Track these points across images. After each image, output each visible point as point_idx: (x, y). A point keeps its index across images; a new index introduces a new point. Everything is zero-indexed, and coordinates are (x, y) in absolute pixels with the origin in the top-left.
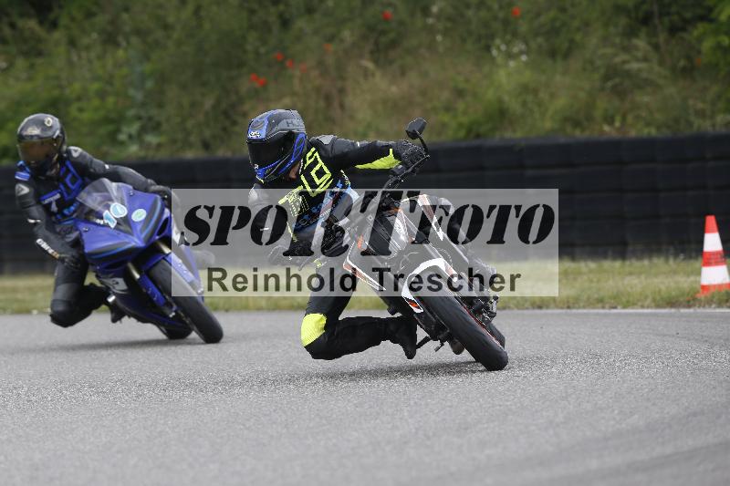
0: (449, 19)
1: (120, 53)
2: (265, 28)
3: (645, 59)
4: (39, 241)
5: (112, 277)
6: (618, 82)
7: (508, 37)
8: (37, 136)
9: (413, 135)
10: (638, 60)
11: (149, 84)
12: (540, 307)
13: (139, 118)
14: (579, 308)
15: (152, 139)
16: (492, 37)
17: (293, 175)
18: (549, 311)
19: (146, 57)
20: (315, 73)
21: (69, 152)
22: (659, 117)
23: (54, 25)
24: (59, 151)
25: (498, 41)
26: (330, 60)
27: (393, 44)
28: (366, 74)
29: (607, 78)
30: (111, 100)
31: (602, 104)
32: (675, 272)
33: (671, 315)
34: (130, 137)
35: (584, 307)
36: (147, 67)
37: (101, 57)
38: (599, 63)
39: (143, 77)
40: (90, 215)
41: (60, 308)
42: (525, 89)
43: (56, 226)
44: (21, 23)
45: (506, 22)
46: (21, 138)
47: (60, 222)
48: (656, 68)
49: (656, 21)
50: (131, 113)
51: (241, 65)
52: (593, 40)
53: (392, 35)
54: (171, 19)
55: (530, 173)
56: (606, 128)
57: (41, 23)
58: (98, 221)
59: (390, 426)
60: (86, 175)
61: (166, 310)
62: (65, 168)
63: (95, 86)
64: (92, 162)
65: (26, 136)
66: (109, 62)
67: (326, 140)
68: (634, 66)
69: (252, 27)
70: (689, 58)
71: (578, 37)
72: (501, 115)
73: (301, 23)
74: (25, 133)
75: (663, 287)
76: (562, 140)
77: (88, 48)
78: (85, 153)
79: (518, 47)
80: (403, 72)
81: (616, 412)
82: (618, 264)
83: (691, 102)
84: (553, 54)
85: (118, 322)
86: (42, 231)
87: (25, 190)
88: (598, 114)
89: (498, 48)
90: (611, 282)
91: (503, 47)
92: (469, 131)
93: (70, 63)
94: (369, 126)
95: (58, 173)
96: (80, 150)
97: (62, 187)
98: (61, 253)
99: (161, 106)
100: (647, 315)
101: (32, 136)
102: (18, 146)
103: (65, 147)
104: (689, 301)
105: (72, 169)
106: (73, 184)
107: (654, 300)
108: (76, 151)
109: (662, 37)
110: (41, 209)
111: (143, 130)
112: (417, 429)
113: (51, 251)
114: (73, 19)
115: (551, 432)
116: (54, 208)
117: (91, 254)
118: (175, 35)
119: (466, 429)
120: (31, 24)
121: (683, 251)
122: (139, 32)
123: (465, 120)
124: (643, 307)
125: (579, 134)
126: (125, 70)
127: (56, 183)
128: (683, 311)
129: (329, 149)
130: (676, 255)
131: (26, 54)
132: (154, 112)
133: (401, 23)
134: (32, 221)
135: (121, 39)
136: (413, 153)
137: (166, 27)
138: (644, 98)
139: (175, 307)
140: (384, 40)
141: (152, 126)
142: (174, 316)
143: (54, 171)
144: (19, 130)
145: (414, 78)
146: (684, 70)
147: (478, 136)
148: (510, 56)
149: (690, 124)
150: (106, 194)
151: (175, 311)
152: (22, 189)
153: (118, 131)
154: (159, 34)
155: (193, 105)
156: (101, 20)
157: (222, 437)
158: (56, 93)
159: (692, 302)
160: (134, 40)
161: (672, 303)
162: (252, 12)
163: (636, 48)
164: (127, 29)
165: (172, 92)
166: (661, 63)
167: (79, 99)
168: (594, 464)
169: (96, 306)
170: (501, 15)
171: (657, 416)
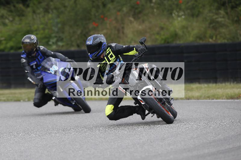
0: (159, 4)
1: (50, 16)
2: (98, 7)
3: (223, 17)
4: (29, 78)
5: (53, 91)
6: (214, 25)
7: (178, 10)
8: (28, 42)
9: (142, 43)
10: (221, 17)
11: (60, 26)
12: (188, 99)
13: (56, 37)
14: (201, 99)
15: (60, 44)
16: (172, 10)
17: (102, 57)
18: (192, 101)
19: (58, 17)
20: (114, 22)
21: (39, 48)
22: (228, 36)
23: (28, 6)
24: (36, 47)
25: (175, 11)
26: (119, 18)
27: (140, 12)
28: (131, 22)
29: (210, 23)
30: (47, 31)
31: (209, 32)
32: (233, 88)
33: (232, 102)
34: (53, 43)
35: (203, 99)
36: (59, 20)
37: (43, 17)
38: (208, 18)
39: (57, 23)
40: (45, 70)
41: (37, 101)
42: (184, 27)
43: (35, 73)
44: (17, 5)
45: (177, 5)
46: (23, 43)
47: (36, 72)
48: (227, 20)
49: (227, 5)
50: (53, 35)
51: (90, 19)
52: (206, 11)
53: (139, 9)
54: (66, 4)
55: (185, 55)
56: (210, 40)
57: (24, 5)
58: (48, 72)
59: (139, 139)
60: (45, 56)
61: (72, 102)
62: (38, 53)
63: (41, 26)
64: (47, 51)
65: (25, 42)
66: (46, 18)
67: (113, 45)
68: (220, 19)
69: (93, 7)
70: (238, 17)
71: (201, 10)
72: (176, 36)
73: (109, 6)
74: (24, 41)
75: (229, 93)
76: (196, 44)
77: (39, 14)
78: (45, 48)
79: (181, 13)
80: (143, 21)
81: (214, 134)
82: (214, 85)
83: (238, 31)
84: (193, 15)
85: (57, 106)
86: (30, 75)
87: (24, 61)
88: (208, 35)
89: (175, 14)
90: (212, 91)
91: (176, 13)
92: (165, 41)
93: (34, 19)
94: (132, 39)
95: (36, 55)
96: (43, 47)
97: (37, 60)
98: (35, 82)
99: (63, 33)
100: (224, 102)
101: (27, 42)
102: (22, 45)
103: (38, 46)
104: (238, 97)
105: (40, 53)
106: (41, 59)
107: (226, 97)
108: (42, 48)
109: (229, 10)
110: (29, 67)
111: (57, 41)
112: (148, 140)
113: (32, 82)
114: (34, 4)
115: (192, 141)
116: (34, 67)
117: (46, 83)
118: (68, 9)
119: (164, 139)
120: (21, 6)
121: (236, 81)
122: (56, 8)
123: (164, 37)
124: (222, 99)
125: (201, 42)
126: (51, 21)
127: (35, 58)
128: (236, 100)
129: (114, 48)
130: (233, 82)
131: (19, 16)
132: (61, 35)
133: (143, 5)
134: (26, 71)
135: (50, 11)
136: (142, 49)
137: (65, 7)
138: (223, 30)
139: (75, 101)
140: (137, 11)
141: (60, 39)
142: (74, 104)
143: (34, 54)
144: (22, 40)
145: (147, 24)
146: (236, 21)
147: (168, 43)
148: (179, 16)
149: (238, 38)
150: (51, 62)
151: (75, 102)
152: (23, 61)
153: (49, 41)
154: (63, 9)
155: (74, 32)
156: (44, 4)
157: (83, 142)
158: (29, 28)
159: (239, 98)
160: (55, 11)
161: (232, 98)
162: (93, 2)
163: (220, 14)
164: (52, 7)
165: (67, 28)
166: (229, 19)
167: (36, 30)
168: (206, 151)
169: (49, 100)
170: (176, 3)
171: (227, 135)
